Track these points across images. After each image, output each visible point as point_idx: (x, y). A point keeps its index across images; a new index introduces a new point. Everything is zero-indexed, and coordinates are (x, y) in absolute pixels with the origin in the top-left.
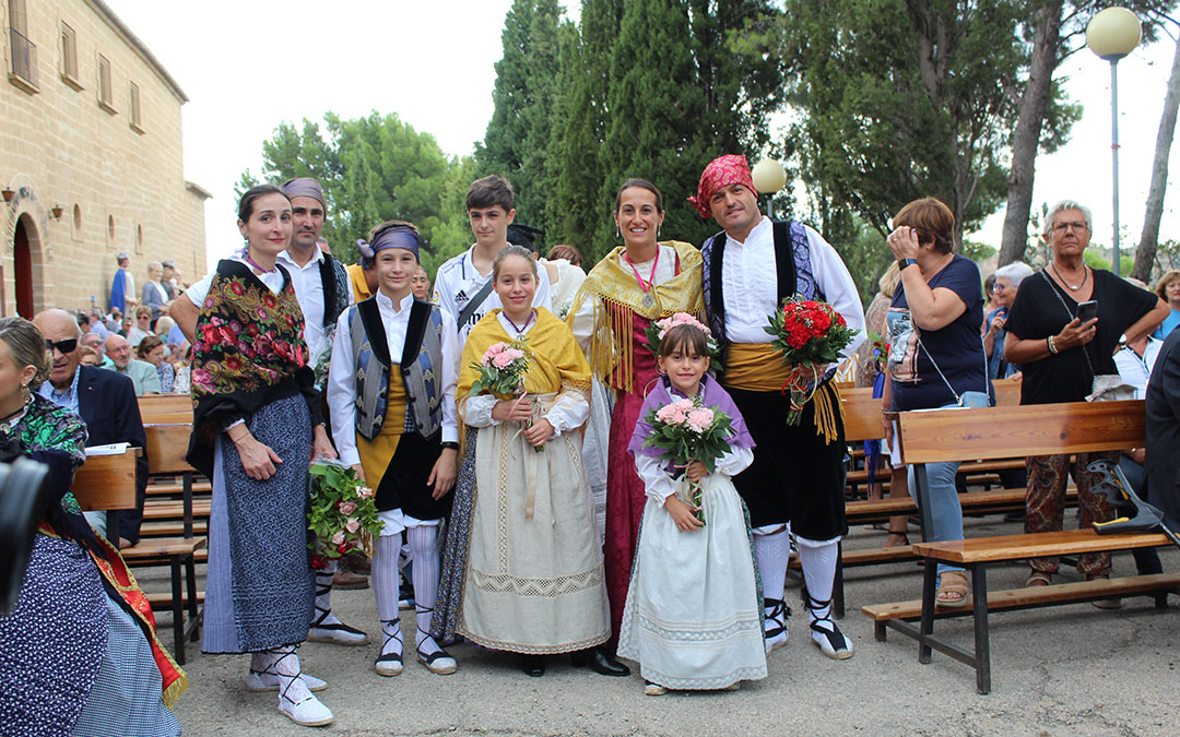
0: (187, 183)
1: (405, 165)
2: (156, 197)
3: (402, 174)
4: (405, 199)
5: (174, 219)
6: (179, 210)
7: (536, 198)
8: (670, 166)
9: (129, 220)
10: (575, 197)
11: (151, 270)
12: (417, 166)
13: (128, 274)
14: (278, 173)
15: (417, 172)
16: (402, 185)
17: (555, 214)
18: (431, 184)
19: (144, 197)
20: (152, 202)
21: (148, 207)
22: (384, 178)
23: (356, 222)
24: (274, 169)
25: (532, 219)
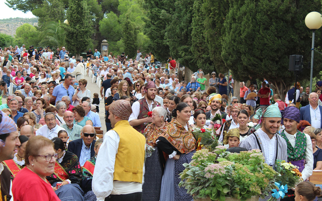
8: (264, 8)
10: (212, 9)
17: (198, 10)
25: (184, 10)
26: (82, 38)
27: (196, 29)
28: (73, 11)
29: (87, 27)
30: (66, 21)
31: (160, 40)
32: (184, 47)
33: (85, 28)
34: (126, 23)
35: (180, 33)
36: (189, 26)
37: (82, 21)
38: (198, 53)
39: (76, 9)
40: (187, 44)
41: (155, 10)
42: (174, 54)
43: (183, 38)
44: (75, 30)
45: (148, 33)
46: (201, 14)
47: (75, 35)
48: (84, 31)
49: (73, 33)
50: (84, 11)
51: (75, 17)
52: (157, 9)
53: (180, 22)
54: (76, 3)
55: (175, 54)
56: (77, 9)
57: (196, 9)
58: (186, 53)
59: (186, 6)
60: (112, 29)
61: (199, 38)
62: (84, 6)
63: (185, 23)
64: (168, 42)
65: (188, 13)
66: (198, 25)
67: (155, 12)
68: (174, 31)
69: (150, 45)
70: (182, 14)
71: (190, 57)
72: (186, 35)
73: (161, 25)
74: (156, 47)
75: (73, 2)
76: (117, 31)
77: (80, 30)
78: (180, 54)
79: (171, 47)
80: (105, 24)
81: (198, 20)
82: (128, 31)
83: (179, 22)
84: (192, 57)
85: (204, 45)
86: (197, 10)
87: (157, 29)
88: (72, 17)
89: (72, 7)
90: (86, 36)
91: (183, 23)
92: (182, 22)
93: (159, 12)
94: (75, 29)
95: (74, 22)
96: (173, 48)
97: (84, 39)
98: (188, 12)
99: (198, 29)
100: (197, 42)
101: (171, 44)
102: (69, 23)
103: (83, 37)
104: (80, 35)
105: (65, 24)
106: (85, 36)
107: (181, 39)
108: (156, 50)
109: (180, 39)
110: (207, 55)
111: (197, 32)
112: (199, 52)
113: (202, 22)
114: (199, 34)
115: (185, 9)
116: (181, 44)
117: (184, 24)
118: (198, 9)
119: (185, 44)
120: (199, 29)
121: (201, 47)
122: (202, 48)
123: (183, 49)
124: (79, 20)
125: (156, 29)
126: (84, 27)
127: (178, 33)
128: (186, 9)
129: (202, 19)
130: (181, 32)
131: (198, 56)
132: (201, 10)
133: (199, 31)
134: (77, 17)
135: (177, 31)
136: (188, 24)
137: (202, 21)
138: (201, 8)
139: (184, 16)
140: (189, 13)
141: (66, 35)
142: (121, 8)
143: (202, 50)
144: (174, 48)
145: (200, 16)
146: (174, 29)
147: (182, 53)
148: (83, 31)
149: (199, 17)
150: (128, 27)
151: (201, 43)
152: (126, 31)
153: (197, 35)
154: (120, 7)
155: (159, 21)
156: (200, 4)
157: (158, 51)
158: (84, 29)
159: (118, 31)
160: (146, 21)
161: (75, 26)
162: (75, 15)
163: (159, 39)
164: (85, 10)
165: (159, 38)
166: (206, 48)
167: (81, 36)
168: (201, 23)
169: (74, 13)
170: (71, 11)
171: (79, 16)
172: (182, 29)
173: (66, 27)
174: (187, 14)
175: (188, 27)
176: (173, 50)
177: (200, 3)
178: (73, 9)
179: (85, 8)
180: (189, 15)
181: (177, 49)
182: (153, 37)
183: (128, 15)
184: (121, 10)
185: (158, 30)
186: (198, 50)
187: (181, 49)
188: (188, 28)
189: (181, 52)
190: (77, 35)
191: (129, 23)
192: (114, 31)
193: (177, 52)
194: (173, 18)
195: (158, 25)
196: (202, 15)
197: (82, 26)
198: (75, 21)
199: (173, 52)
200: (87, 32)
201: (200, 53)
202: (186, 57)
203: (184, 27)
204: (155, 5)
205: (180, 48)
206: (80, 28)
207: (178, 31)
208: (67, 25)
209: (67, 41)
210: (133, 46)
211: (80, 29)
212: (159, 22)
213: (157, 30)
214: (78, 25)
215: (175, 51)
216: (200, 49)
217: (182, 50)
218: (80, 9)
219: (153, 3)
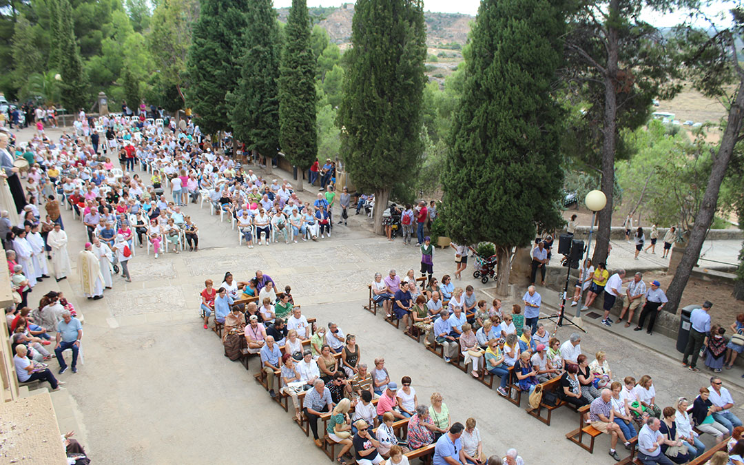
28: (66, 65)
30: (59, 77)
34: (126, 74)
35: (250, 116)
37: (78, 75)
39: (69, 63)
47: (72, 92)
49: (69, 91)
51: (69, 72)
52: (206, 82)
53: (248, 105)
56: (71, 63)
61: (291, 131)
66: (289, 117)
68: (242, 113)
82: (130, 82)
87: (207, 105)
88: (66, 72)
92: (250, 104)
94: (72, 85)
95: (68, 78)
99: (289, 122)
102: (62, 78)
104: (78, 91)
105: (57, 80)
106: (82, 92)
107: (251, 122)
111: (288, 125)
113: (294, 114)
114: (291, 128)
117: (253, 106)
120: (291, 122)
124: (75, 75)
126: (81, 82)
127: (247, 116)
137: (294, 112)
141: (61, 93)
148: (80, 87)
150: (129, 78)
153: (288, 129)
158: (80, 84)
161: (70, 82)
162: (69, 69)
169: (67, 67)
170: (64, 66)
171: (74, 71)
173: (59, 83)
178: (65, 63)
183: (128, 66)
190: (74, 92)
191: (129, 73)
195: (209, 101)
196: (292, 106)
198: (69, 76)
200: (84, 87)
203: (254, 110)
206: (76, 83)
207: (246, 114)
208: (61, 82)
209: (63, 99)
210: (136, 98)
211: (76, 85)
214: (74, 81)
218: (74, 63)
219: (200, 75)
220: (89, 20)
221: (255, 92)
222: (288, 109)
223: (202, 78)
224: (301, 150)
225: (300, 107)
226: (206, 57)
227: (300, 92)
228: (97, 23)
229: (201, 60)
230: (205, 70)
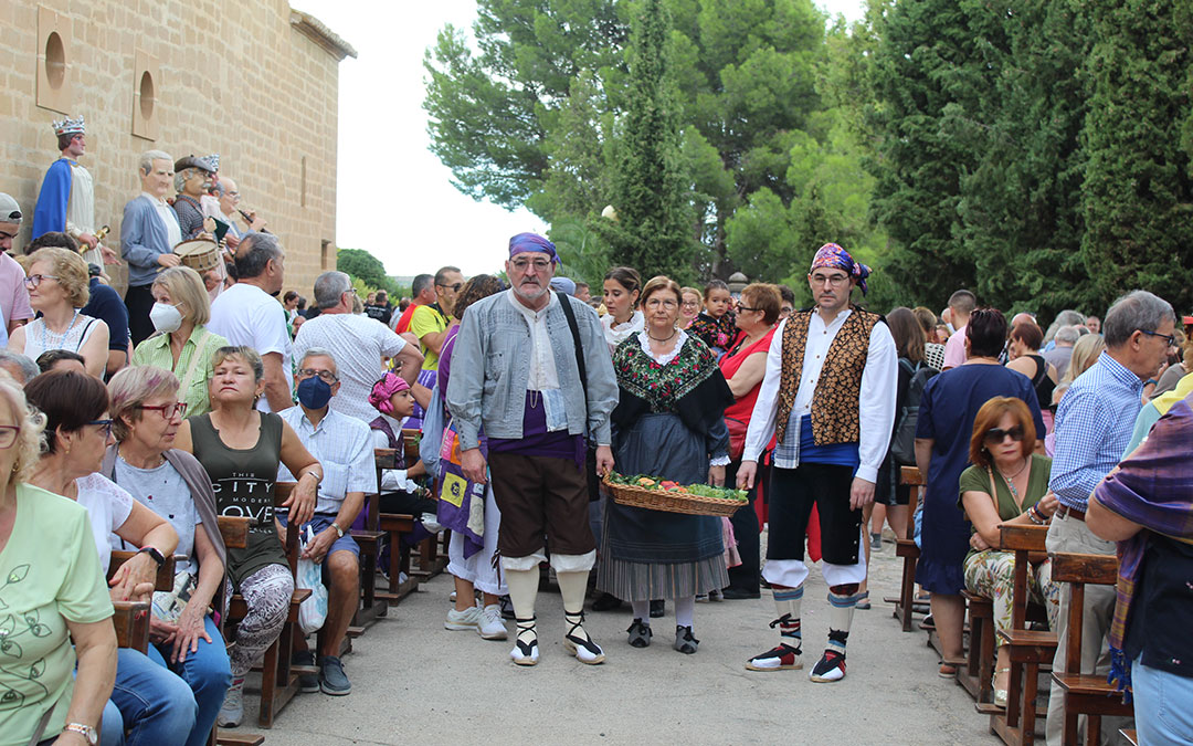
0: (294, 12)
1: (746, 25)
2: (201, 22)
3: (737, 42)
4: (741, 91)
5: (252, 81)
6: (268, 65)
7: (1056, 48)
9: (119, 57)
11: (146, 169)
12: (770, 26)
13: (80, 173)
14: (504, 37)
15: (767, 39)
16: (737, 63)
17: (1115, 77)
18: (796, 64)
19: (166, 15)
20: (189, 32)
21: (176, 39)
22: (703, 50)
23: (638, 120)
24: (498, 28)
25: (1040, 101)
26: (658, 265)
27: (1104, 159)
28: (632, 174)
29: (675, 227)
30: (609, 211)
31: (933, 241)
32: (1041, 256)
33: (670, 232)
34: (807, 214)
35: (1024, 196)
36: (1062, 165)
37: (660, 208)
38: (1115, 266)
39: (641, 170)
40: (1053, 241)
41: (916, 123)
42: (996, 288)
43: (1035, 217)
44: (638, 240)
45: (885, 216)
46: (1126, 93)
47: (636, 255)
48: (669, 240)
49: (630, 250)
50: (667, 176)
51: (636, 195)
52: (921, 118)
53: (1021, 154)
54: (640, 149)
55: (999, 285)
56: (644, 168)
57: (1105, 74)
58: (1048, 281)
59: (1045, 84)
60: (765, 244)
61: (1119, 197)
62: (666, 159)
63: (1042, 154)
64: (971, 236)
65: (1054, 113)
66: (1116, 141)
67: (915, 131)
68: (997, 189)
69: (895, 264)
70: (1029, 121)
71: (1067, 295)
72: (1047, 203)
73: (940, 179)
74: (918, 267)
75: (633, 145)
76: (781, 251)
77: (653, 238)
78: (1022, 283)
79: (984, 257)
80: (742, 227)
81: (1115, 119)
82: (816, 240)
83: (1016, 155)
84: (1075, 295)
85: (1145, 230)
86: (1108, 75)
87: (923, 199)
88: (629, 196)
89: (626, 162)
90: (674, 259)
91: (1037, 155)
92: (1028, 151)
93: (928, 131)
94: (639, 234)
95: (633, 213)
96: (993, 263)
97: (666, 268)
98: (1057, 107)
99: (1116, 161)
100: (1112, 215)
101: (985, 245)
102: (618, 217)
103: (663, 262)
104: (655, 254)
105: (606, 220)
106: (670, 258)
107: (1028, 222)
108: (916, 279)
109: (1021, 223)
110: (1158, 274)
111: (1110, 173)
112: (1119, 260)
113: (1133, 128)
114: (1121, 183)
115: (1043, 99)
116: (1028, 241)
117: (1037, 159)
118: (1112, 74)
119: (1043, 244)
120: (1120, 159)
121: (1127, 237)
122: (1133, 243)
123: (1034, 263)
124: (652, 206)
125: (917, 198)
126: (667, 229)
127: (1015, 198)
128: (1048, 98)
129: (1133, 115)
130: (1028, 193)
131: (1113, 279)
132: (1129, 73)
133: (1120, 166)
134: (642, 197)
135: (1010, 188)
136: (1057, 156)
137: (1134, 121)
138: (1127, 64)
139: (1038, 127)
140: (1059, 113)
141: (609, 256)
142: (797, 176)
143: (1133, 252)
144: (998, 263)
145: (1121, 104)
146: (995, 184)
147: (1033, 279)
148: (662, 242)
149: (1121, 108)
150: (816, 228)
151: (1128, 223)
152: (807, 240)
153: (1109, 187)
154: (794, 173)
155: (930, 164)
156: (1121, 51)
157: (926, 284)
158: (666, 234)
159: (785, 249)
160: (877, 173)
161: (637, 225)
162: (638, 187)
163: (930, 235)
164: (671, 172)
165: (929, 231)
166: (1154, 245)
167: (657, 258)
168: (1130, 133)
169: (633, 180)
170: (625, 177)
171: (650, 192)
172: (1031, 182)
173: (607, 227)
174: (1049, 119)
175: (1057, 169)
176: (993, 270)
177: (1121, 47)
178: (630, 168)
179: (669, 165)
180: (1059, 120)
181: (1010, 264)
182: (908, 230)
183: (815, 187)
184: (796, 183)
185: (928, 203)
186: (1115, 253)
187: (1026, 265)
188: (1055, 177)
189: (1026, 278)
190: (643, 254)
191: (818, 212)
192: (774, 249)
193: (1011, 276)
194: (992, 136)
195: (927, 182)
196: (1131, 98)
197: (661, 225)
198: (638, 208)
199: (993, 278)
200: (675, 245)
201: (1126, 269)
202: (1050, 294)
203: (1039, 171)
204: (914, 105)
205: (1024, 260)
206: (652, 230)
207: (1013, 187)
208: (612, 223)
211: (652, 234)
212: (930, 169)
213: (921, 203)
214: (647, 222)
215: (1000, 274)
216: (1126, 251)
217: (1030, 267)
218: (652, 168)
219: (905, 94)
220: (772, 98)
221: (1051, 106)
222: (1111, 108)
223: (909, 103)
224: (1161, 273)
225: (1161, 99)
226: (934, 35)
227: (1164, 40)
228: (797, 112)
229: (916, 46)
230: (922, 77)
